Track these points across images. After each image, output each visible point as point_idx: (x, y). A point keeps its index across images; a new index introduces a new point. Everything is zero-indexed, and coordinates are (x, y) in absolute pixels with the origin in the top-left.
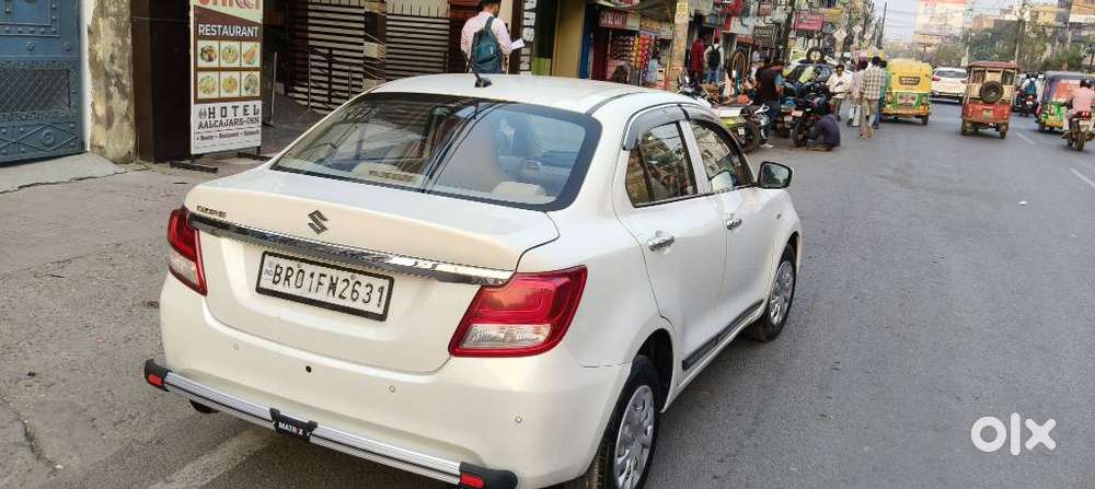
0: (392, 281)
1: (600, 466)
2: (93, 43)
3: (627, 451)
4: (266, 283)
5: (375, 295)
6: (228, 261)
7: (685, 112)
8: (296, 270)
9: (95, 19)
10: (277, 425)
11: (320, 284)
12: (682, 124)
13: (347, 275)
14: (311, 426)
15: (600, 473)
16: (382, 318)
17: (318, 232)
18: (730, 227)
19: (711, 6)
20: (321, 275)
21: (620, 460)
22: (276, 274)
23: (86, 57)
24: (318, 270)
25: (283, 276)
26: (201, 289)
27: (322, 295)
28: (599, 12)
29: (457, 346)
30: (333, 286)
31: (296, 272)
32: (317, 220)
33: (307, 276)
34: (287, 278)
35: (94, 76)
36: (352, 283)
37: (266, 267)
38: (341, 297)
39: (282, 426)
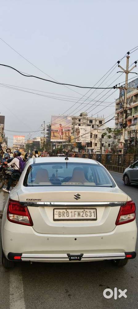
0: (96, 209)
4: (56, 217)
5: (93, 214)
8: (66, 212)
10: (70, 258)
11: (75, 214)
13: (83, 210)
14: (82, 255)
16: (96, 220)
17: (77, 199)
22: (59, 214)
24: (73, 210)
25: (62, 214)
26: (31, 223)
27: (76, 217)
29: (118, 223)
30: (79, 214)
33: (70, 213)
34: (63, 215)
36: (85, 212)
37: (55, 213)
38: (82, 216)
39: (72, 258)
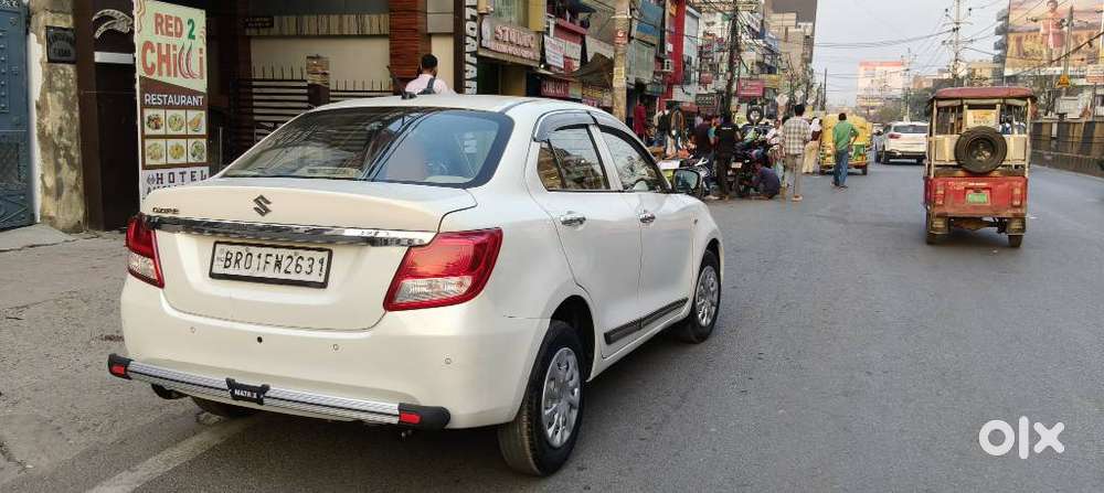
0: (330, 253)
1: (529, 414)
2: (41, 117)
3: (554, 406)
4: (218, 269)
5: (317, 266)
6: (183, 254)
7: (595, 119)
8: (245, 254)
9: (43, 94)
10: (232, 393)
11: (267, 263)
12: (591, 128)
13: (291, 252)
14: (265, 389)
15: (529, 419)
16: (323, 285)
17: (262, 214)
18: (643, 220)
19: (651, 75)
20: (268, 255)
21: (547, 412)
22: (227, 259)
23: (35, 131)
24: (264, 251)
25: (233, 260)
26: (159, 283)
27: (270, 273)
28: (540, 82)
29: (391, 303)
30: (278, 264)
31: (244, 256)
32: (262, 205)
33: (255, 258)
34: (237, 261)
35: (42, 149)
36: (295, 258)
37: (217, 254)
38: (286, 272)
39: (237, 392)
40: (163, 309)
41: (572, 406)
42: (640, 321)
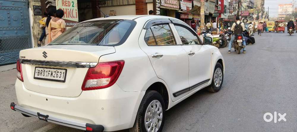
0: (66, 70)
1: (139, 124)
2: (33, 30)
3: (150, 120)
4: (36, 76)
5: (62, 74)
6: (28, 70)
7: (171, 21)
10: (39, 117)
11: (49, 74)
12: (170, 24)
13: (55, 70)
14: (47, 116)
15: (139, 126)
16: (64, 81)
17: (45, 58)
18: (189, 54)
20: (49, 71)
21: (147, 123)
22: (38, 73)
23: (32, 34)
25: (40, 73)
26: (22, 80)
27: (49, 77)
28: (180, 15)
29: (84, 88)
30: (52, 74)
31: (43, 71)
32: (45, 54)
33: (46, 72)
35: (34, 39)
36: (56, 72)
37: (36, 71)
38: (54, 77)
39: (40, 117)
40: (23, 89)
41: (159, 120)
42: (189, 88)
